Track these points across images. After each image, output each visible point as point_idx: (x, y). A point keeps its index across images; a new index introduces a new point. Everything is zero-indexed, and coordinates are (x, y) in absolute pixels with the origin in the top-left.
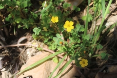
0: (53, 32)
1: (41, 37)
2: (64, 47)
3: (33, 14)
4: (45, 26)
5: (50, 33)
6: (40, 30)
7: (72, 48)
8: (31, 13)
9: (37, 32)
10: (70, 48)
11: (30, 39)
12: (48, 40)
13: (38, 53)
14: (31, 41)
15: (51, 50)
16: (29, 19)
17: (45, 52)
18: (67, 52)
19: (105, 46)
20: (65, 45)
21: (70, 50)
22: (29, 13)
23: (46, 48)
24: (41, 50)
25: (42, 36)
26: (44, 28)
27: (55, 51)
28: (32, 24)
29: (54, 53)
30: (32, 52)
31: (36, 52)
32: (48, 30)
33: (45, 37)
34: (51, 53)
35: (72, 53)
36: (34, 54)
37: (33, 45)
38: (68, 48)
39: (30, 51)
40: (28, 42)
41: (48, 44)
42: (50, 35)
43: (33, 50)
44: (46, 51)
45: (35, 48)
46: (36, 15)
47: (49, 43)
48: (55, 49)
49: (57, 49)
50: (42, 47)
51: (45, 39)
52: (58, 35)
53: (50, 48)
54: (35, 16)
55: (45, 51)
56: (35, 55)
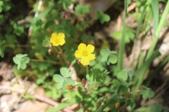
0: (55, 63)
1: (31, 73)
2: (76, 93)
3: (15, 26)
4: (39, 51)
5: (48, 65)
6: (28, 61)
7: (93, 96)
8: (12, 23)
9: (22, 63)
10: (89, 96)
11: (8, 76)
12: (44, 78)
13: (24, 105)
14: (9, 80)
15: (51, 98)
16: (7, 36)
17: (38, 103)
18: (83, 103)
19: (160, 91)
20: (80, 89)
21: (90, 99)
22: (7, 22)
23: (40, 94)
24: (31, 100)
25: (32, 70)
26: (37, 54)
27: (59, 101)
28: (12, 46)
29: (57, 105)
30: (11, 103)
31: (20, 103)
32: (45, 58)
33: (39, 72)
34: (50, 104)
35: (93, 106)
36: (16, 107)
37: (13, 89)
38: (85, 95)
39: (8, 101)
40: (3, 82)
41: (45, 86)
42: (49, 69)
43: (15, 99)
44: (40, 101)
45: (19, 95)
46: (21, 29)
47: (47, 85)
48: (59, 96)
49: (62, 97)
50: (33, 93)
51: (39, 76)
52: (63, 70)
53: (49, 94)
54: (18, 31)
55: (38, 100)
56: (19, 108)
